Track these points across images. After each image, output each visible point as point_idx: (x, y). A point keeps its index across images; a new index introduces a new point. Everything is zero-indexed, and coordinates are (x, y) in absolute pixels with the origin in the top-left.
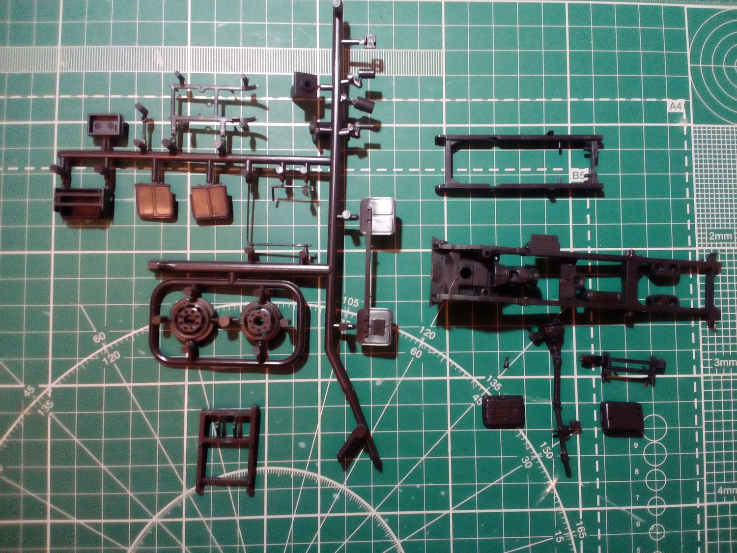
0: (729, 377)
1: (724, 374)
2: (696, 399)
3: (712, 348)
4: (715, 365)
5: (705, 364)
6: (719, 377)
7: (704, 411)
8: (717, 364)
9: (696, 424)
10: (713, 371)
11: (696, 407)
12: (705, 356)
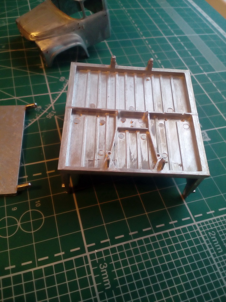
0: (92, 283)
1: (93, 277)
2: (63, 253)
3: (116, 257)
4: (101, 265)
5: (99, 254)
6: (89, 273)
7: (53, 264)
8: (102, 266)
9: (39, 260)
10: (94, 264)
11: (56, 255)
12: (106, 252)
